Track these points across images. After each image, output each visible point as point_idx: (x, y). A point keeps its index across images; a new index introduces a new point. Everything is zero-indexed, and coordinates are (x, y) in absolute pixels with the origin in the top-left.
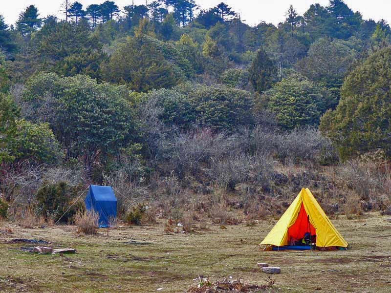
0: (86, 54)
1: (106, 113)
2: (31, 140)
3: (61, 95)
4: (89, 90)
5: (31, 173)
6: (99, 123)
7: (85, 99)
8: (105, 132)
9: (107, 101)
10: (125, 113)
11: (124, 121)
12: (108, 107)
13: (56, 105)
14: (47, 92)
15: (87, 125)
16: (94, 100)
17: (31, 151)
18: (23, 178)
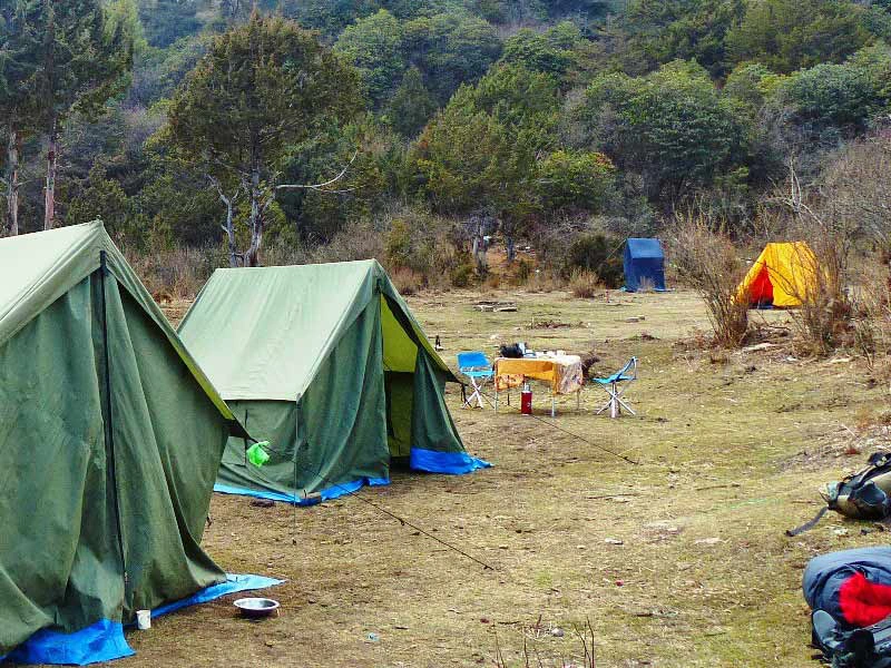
0: (706, 13)
1: (691, 127)
2: (572, 180)
3: (627, 107)
4: (666, 96)
5: (567, 225)
6: (683, 143)
7: (661, 109)
8: (691, 155)
9: (694, 108)
10: (725, 123)
11: (722, 136)
12: (696, 118)
13: (616, 122)
14: (606, 104)
15: (664, 148)
16: (674, 109)
17: (572, 195)
18: (556, 231)
